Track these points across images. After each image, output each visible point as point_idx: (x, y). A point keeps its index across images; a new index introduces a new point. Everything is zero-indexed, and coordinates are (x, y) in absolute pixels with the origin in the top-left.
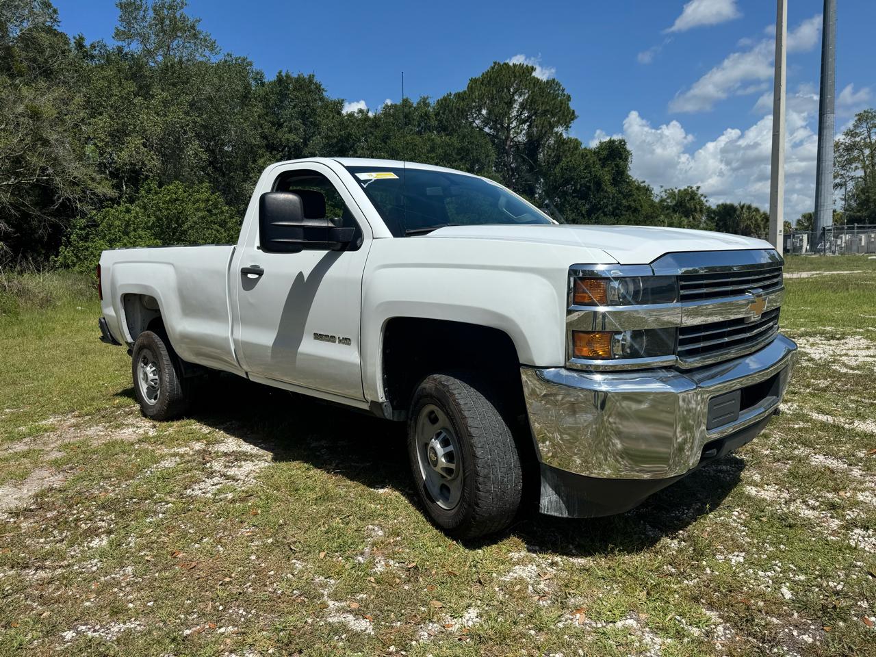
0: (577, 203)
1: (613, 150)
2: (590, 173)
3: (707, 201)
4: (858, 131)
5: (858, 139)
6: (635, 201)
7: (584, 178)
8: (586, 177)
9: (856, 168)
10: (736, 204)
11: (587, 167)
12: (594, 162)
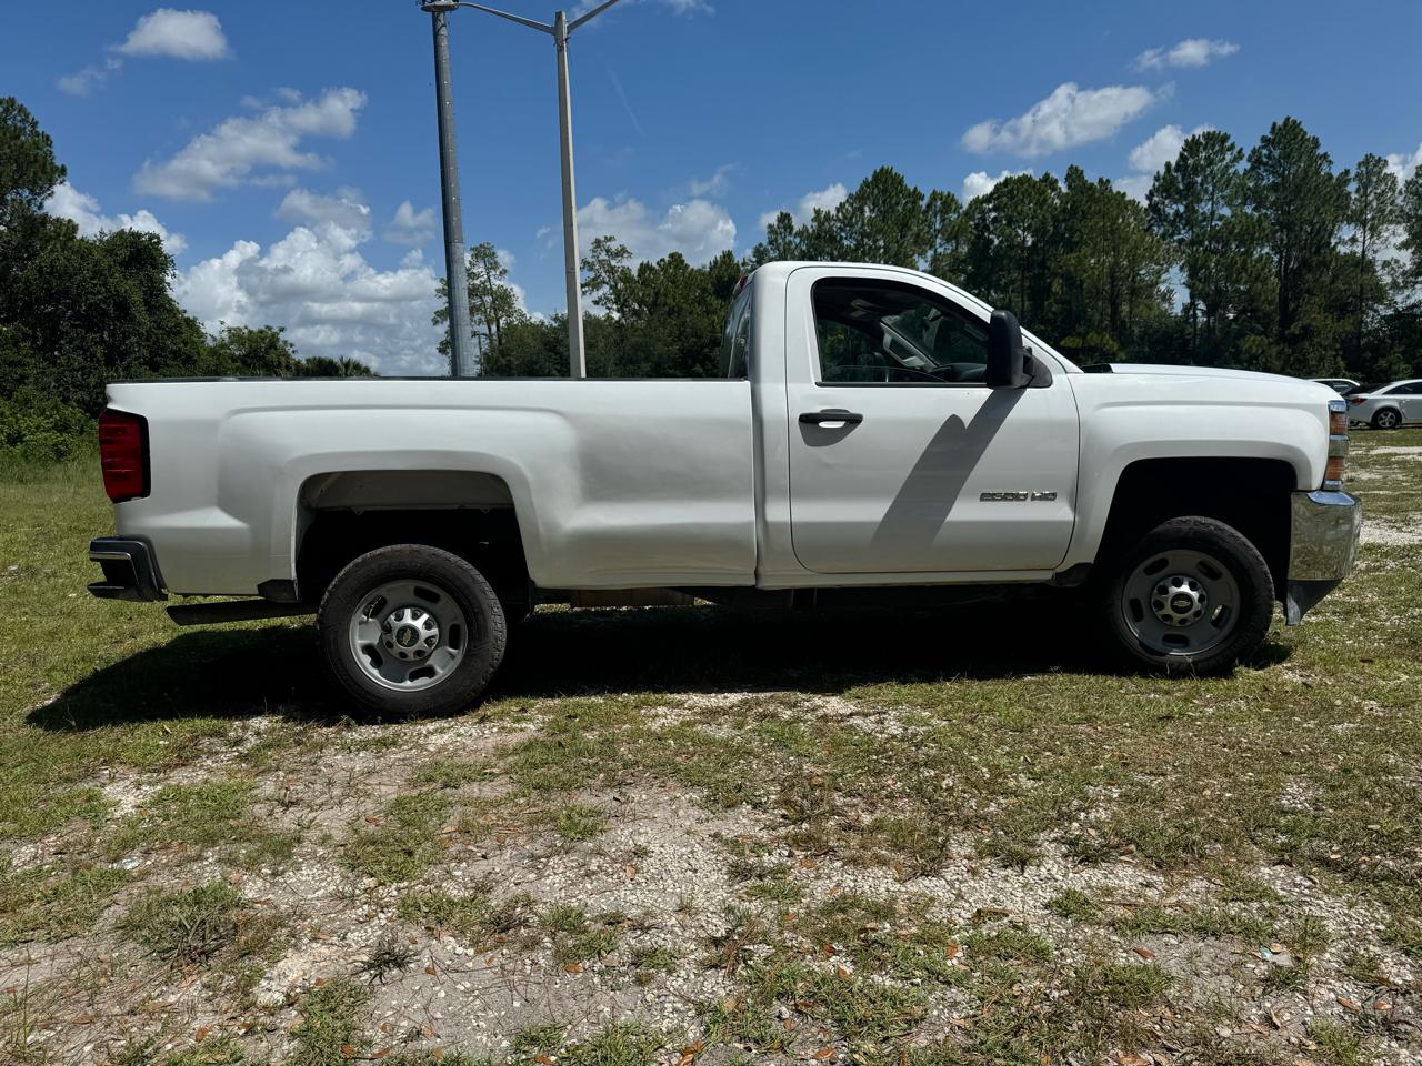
0: (83, 338)
1: (138, 250)
2: (105, 285)
3: (294, 352)
4: (475, 271)
5: (477, 282)
6: (185, 344)
7: (92, 293)
8: (99, 293)
9: (480, 321)
10: (336, 360)
11: (97, 274)
12: (110, 267)
